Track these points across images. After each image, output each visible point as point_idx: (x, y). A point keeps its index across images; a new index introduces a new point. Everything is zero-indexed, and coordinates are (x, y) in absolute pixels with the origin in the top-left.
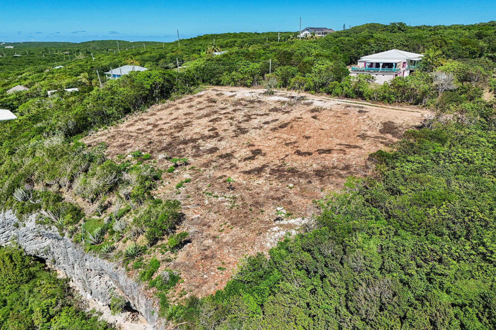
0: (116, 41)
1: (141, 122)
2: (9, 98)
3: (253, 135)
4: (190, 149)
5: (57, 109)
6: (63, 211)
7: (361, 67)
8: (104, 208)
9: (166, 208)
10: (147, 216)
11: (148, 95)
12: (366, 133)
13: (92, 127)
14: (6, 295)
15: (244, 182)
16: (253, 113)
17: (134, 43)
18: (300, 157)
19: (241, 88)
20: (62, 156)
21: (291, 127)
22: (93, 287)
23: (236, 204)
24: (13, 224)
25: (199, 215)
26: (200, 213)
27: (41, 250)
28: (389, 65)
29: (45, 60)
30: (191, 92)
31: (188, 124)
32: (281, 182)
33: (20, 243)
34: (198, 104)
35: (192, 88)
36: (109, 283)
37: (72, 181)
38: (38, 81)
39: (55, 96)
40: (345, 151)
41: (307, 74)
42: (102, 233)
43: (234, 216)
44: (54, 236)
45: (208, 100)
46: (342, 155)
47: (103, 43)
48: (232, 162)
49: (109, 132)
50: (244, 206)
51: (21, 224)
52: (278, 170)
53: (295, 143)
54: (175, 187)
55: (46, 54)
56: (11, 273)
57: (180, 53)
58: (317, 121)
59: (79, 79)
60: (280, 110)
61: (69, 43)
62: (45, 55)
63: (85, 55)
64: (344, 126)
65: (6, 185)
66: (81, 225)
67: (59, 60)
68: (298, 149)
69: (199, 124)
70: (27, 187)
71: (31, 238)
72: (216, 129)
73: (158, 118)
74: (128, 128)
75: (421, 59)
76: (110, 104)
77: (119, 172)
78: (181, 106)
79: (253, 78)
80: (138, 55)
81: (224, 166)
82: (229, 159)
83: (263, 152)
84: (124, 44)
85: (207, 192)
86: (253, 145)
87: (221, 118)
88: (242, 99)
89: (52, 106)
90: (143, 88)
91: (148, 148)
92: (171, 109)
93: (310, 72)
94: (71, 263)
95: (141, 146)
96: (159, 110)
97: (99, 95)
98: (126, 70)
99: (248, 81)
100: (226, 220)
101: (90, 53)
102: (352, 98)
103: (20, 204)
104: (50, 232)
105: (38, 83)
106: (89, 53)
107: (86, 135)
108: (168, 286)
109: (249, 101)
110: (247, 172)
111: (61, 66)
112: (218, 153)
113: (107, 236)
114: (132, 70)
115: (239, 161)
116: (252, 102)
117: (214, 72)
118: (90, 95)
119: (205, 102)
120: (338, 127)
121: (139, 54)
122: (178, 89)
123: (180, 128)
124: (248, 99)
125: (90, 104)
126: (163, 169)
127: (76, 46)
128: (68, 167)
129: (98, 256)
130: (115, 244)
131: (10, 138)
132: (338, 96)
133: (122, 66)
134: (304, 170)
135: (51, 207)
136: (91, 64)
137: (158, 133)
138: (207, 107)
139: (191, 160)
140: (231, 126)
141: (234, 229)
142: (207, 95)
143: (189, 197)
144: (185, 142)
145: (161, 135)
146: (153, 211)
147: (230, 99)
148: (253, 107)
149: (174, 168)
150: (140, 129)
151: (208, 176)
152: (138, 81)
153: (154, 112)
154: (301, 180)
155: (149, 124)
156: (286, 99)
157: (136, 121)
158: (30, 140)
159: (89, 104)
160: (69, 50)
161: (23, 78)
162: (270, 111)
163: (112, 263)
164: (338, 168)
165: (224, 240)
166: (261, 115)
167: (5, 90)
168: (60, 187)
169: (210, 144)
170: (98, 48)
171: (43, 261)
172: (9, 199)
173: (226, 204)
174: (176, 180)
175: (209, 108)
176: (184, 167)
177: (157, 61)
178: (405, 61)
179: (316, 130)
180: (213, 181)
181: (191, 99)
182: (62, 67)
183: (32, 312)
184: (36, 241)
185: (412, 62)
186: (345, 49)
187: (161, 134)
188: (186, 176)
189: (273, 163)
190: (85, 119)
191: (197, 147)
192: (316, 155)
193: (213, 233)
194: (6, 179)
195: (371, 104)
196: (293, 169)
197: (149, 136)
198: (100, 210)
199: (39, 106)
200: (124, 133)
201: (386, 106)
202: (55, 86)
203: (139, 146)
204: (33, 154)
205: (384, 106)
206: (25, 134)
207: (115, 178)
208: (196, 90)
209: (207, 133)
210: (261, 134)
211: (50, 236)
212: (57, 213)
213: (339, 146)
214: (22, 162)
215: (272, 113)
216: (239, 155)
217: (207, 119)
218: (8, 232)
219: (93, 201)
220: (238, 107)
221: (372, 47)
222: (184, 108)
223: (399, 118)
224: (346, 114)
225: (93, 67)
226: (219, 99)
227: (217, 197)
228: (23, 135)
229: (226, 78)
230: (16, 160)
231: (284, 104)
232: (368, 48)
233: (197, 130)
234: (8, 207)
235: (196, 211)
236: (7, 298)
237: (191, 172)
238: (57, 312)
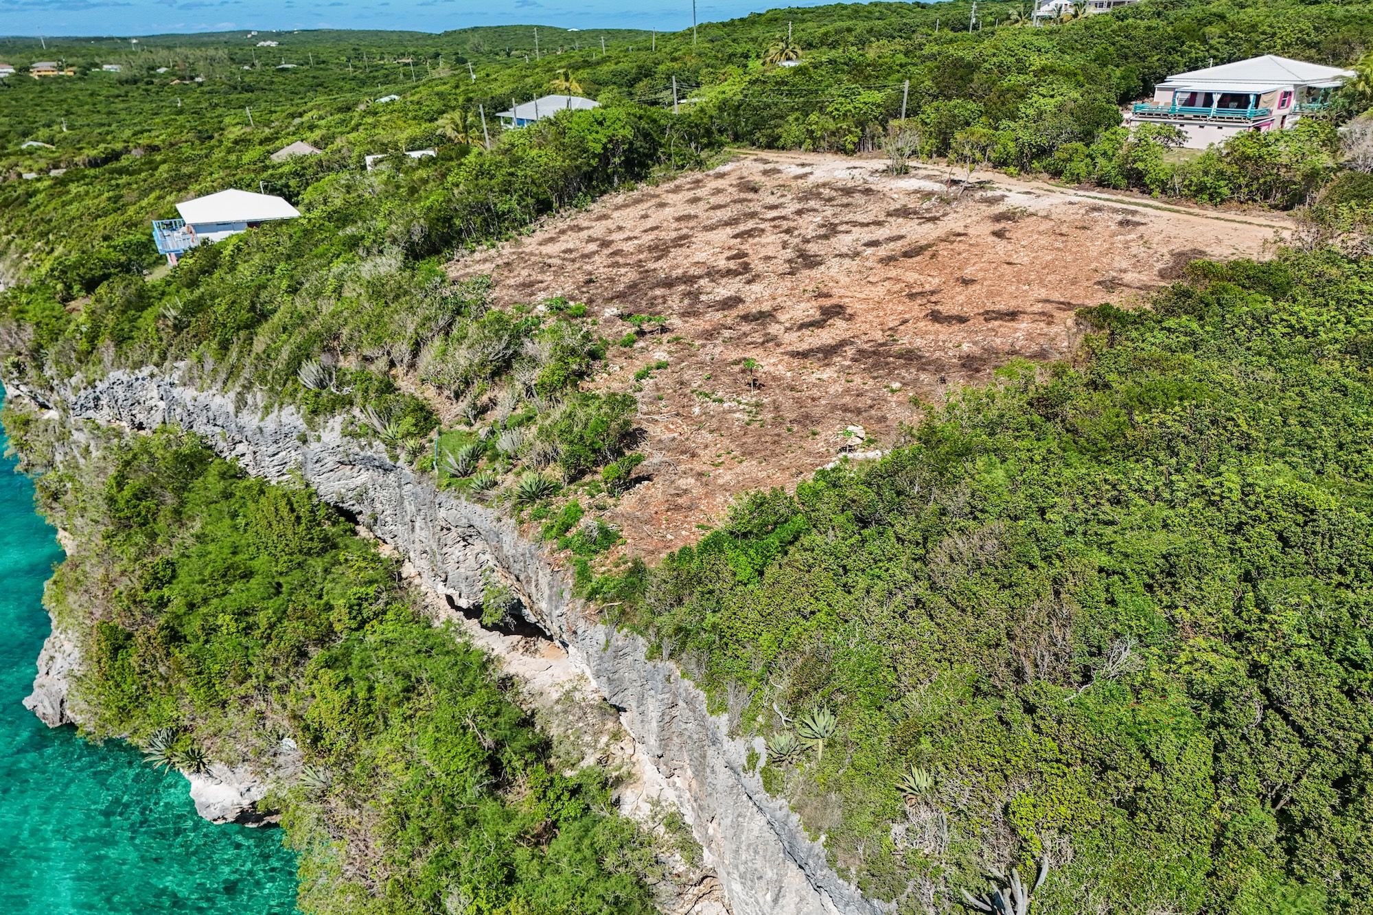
0: (532, 27)
1: (574, 235)
2: (280, 170)
3: (833, 272)
4: (676, 298)
5: (388, 196)
6: (397, 411)
7: (1162, 104)
8: (482, 411)
9: (606, 409)
10: (567, 422)
11: (595, 169)
12: (1123, 275)
13: (463, 241)
14: (281, 574)
15: (789, 374)
16: (846, 219)
17: (579, 34)
18: (937, 325)
19: (829, 156)
20: (397, 297)
21: (933, 256)
22: (450, 567)
23: (760, 418)
24: (295, 435)
25: (676, 435)
26: (679, 430)
27: (350, 494)
28: (1241, 100)
29: (354, 78)
30: (700, 164)
31: (681, 241)
32: (874, 378)
33: (309, 476)
34: (713, 194)
35: (703, 155)
36: (483, 558)
37: (415, 353)
38: (342, 133)
39: (382, 167)
40: (1052, 316)
41: (1005, 123)
42: (475, 455)
43: (750, 440)
44: (377, 463)
45: (738, 185)
46: (1042, 325)
47: (499, 31)
48: (770, 331)
49: (500, 255)
50: (778, 421)
51: (311, 436)
52: (874, 353)
53: (933, 293)
54: (632, 377)
55: (357, 63)
56: (289, 533)
57: (692, 62)
58: (1004, 242)
59: (438, 127)
60: (915, 213)
61: (412, 34)
62: (355, 67)
63: (453, 68)
64: (1069, 258)
65: (285, 355)
66: (431, 441)
67: (388, 79)
68: (938, 307)
69: (708, 243)
70: (326, 359)
71: (330, 465)
72: (746, 255)
73: (613, 227)
74: (542, 248)
75: (1338, 83)
76: (506, 190)
77: (517, 336)
78: (671, 198)
79: (863, 130)
80: (584, 68)
81: (749, 339)
82: (763, 324)
83: (849, 311)
84: (552, 37)
85: (701, 390)
86: (828, 296)
87: (763, 230)
88: (824, 185)
89: (378, 190)
90: (585, 151)
91: (583, 292)
92: (646, 205)
93: (1013, 117)
94: (407, 519)
95: (569, 287)
96: (618, 208)
97: (481, 166)
98: (549, 106)
99: (850, 138)
100: (732, 446)
101: (464, 61)
102: (1115, 188)
103: (312, 394)
104: (369, 454)
105: (344, 138)
106: (462, 61)
107: (449, 260)
108: (593, 547)
109: (842, 190)
110: (798, 353)
111: (393, 96)
112: (741, 310)
113: (483, 463)
114: (565, 107)
115: (787, 330)
116: (848, 192)
117: (765, 113)
118: (461, 164)
119: (730, 189)
120: (1053, 260)
121: (587, 64)
122: (670, 155)
123: (660, 250)
124: (839, 184)
125: (462, 187)
126: (610, 339)
127: (430, 42)
128: (409, 322)
129: (463, 498)
130: (499, 478)
131: (289, 257)
132: (1079, 183)
133: (541, 96)
134: (937, 354)
135: (373, 402)
136: (466, 92)
137: (610, 261)
138: (735, 202)
139: (676, 321)
140: (784, 248)
141: (744, 463)
142: (738, 173)
143: (661, 399)
144: (669, 283)
145: (616, 265)
146: (581, 414)
147: (794, 184)
148: (847, 205)
149: (636, 337)
150: (570, 251)
151: (708, 358)
152: (574, 133)
153: (605, 211)
154: (922, 376)
155: (591, 240)
156: (937, 187)
157: (563, 232)
158: (331, 262)
159: (457, 186)
160: (414, 53)
161: (306, 125)
162: (889, 214)
163: (490, 510)
164: (1022, 355)
165: (720, 481)
166: (863, 225)
167: (268, 152)
168: (392, 364)
169: (724, 290)
170: (486, 48)
171: (351, 517)
172: (290, 383)
173: (737, 415)
174: (638, 363)
175: (739, 206)
176: (659, 336)
177: (632, 83)
178: (1291, 89)
179: (994, 265)
180: (716, 369)
181: (698, 181)
182: (396, 97)
183: (329, 607)
184: (339, 473)
185: (1310, 93)
186: (1131, 54)
187: (617, 263)
188: (660, 355)
189: (865, 338)
190: (448, 220)
191: (694, 296)
192: (978, 323)
193: (698, 467)
194: (285, 342)
195: (1161, 205)
196: (909, 351)
197: (589, 267)
198: (471, 413)
199: (349, 189)
200: (533, 259)
201: (1202, 212)
202: (382, 144)
203: (563, 287)
204: (338, 290)
205: (1197, 210)
206: (321, 249)
207: (507, 348)
208: (712, 161)
209: (722, 264)
210: (854, 269)
211: (369, 463)
212: (386, 415)
213: (1040, 305)
214: (316, 308)
215: (889, 219)
216: (788, 316)
217: (729, 231)
218: (284, 453)
219: (457, 395)
220: (812, 204)
221: (1212, 47)
222: (678, 204)
223: (1226, 242)
224: (1084, 228)
225: (469, 100)
226: (769, 182)
227: (721, 401)
228: (315, 251)
229: (792, 129)
230: (302, 304)
231: (930, 199)
232: (1198, 50)
233: (700, 257)
234: (288, 400)
235: (672, 427)
236: (281, 580)
237: (673, 349)
238: (376, 615)
